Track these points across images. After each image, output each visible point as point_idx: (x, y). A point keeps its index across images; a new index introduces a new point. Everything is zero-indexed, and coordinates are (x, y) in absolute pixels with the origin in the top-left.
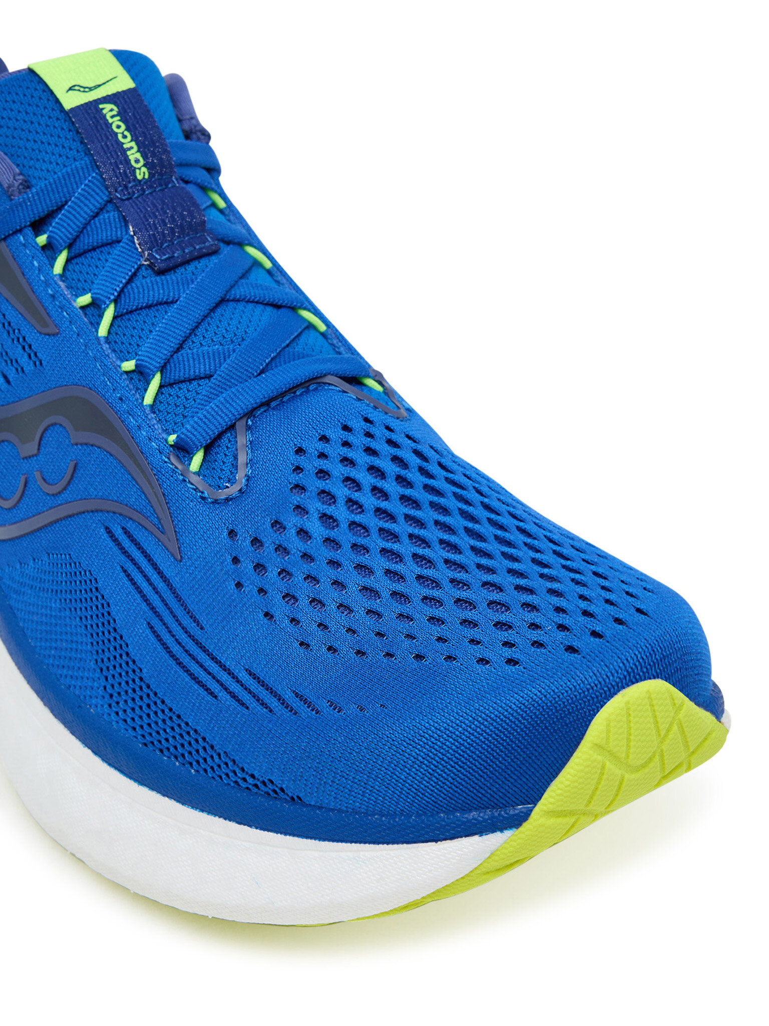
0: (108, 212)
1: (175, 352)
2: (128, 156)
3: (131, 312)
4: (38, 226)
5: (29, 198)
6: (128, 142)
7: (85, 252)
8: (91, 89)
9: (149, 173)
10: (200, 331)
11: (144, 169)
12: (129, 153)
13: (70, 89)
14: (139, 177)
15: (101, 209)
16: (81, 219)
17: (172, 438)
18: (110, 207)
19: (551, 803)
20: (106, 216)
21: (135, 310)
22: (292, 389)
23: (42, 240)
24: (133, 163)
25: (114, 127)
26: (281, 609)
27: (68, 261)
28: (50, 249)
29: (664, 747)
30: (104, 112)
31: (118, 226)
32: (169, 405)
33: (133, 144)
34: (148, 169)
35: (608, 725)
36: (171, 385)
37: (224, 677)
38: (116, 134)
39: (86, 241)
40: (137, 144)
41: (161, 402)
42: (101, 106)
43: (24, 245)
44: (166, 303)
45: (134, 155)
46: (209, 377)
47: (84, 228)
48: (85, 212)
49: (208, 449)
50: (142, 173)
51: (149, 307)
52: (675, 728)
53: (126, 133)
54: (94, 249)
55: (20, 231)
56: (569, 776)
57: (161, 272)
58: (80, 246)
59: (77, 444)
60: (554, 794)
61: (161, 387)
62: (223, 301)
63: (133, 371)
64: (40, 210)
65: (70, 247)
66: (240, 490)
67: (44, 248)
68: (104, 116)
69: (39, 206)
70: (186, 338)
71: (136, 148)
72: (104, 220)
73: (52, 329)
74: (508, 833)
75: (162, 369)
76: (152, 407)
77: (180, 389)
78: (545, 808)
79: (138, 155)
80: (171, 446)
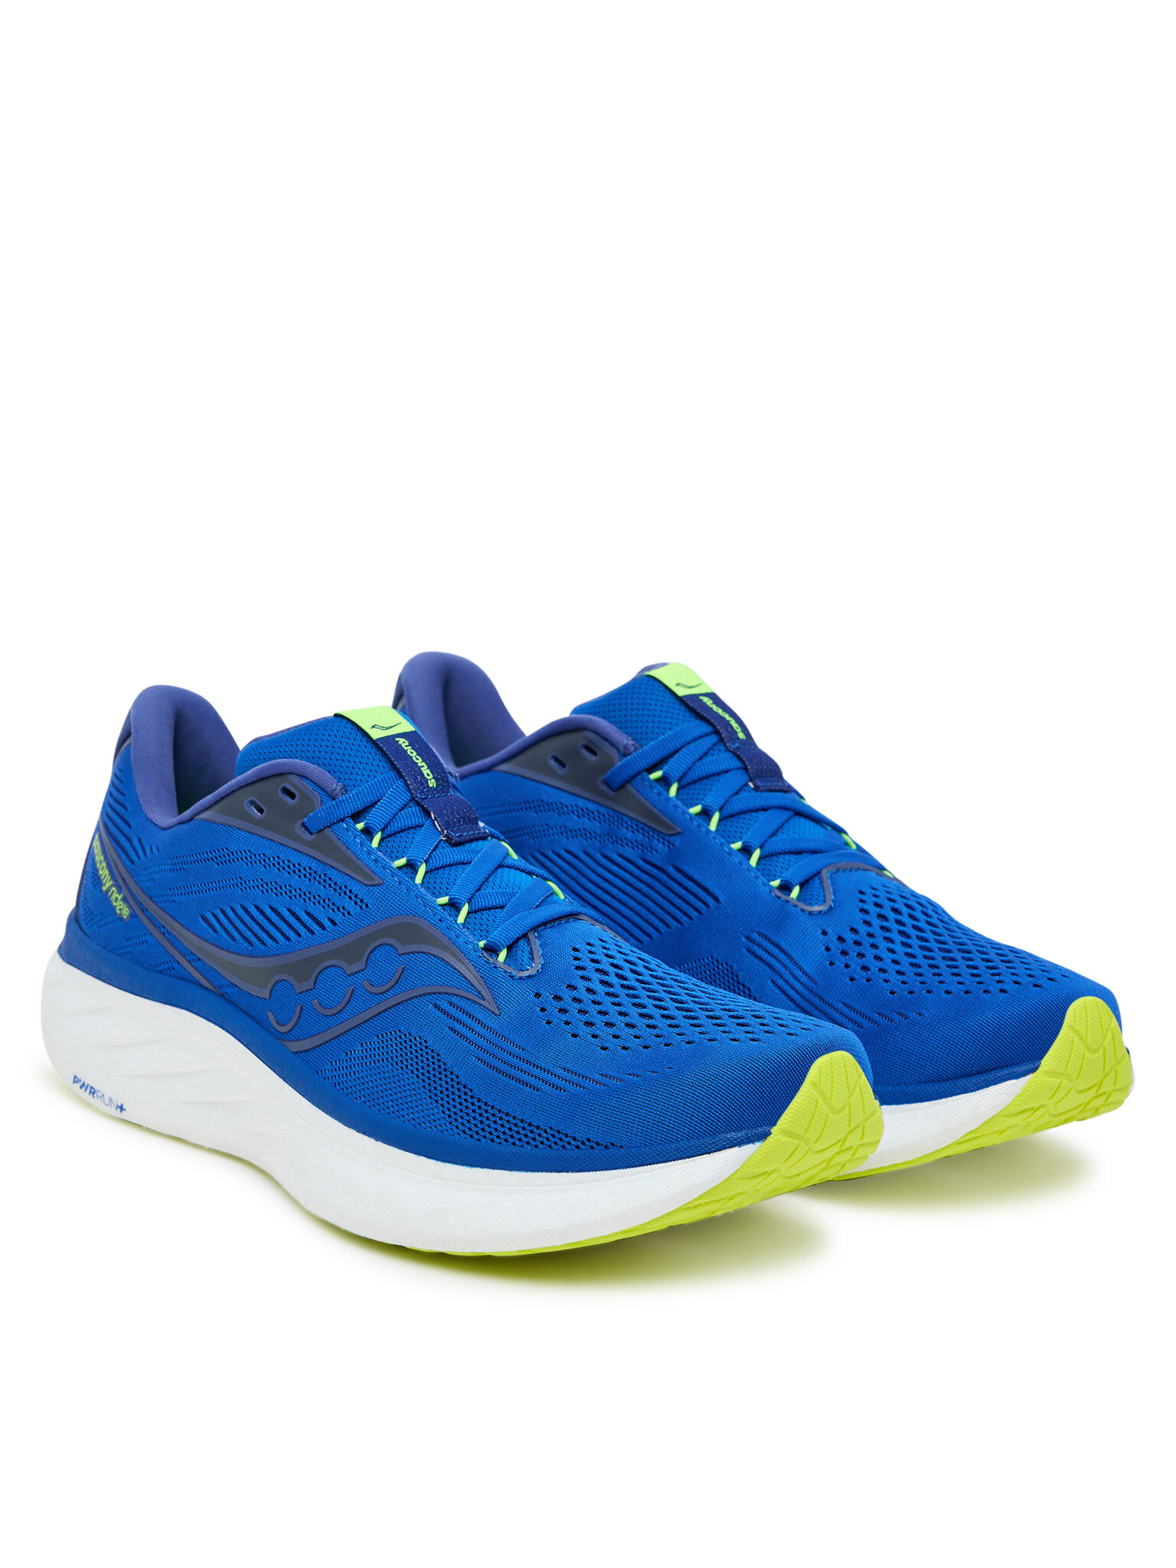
0: (410, 807)
1: (477, 891)
2: (422, 771)
3: (438, 869)
4: (356, 817)
5: (350, 797)
6: (420, 762)
7: (395, 834)
8: (386, 728)
9: (437, 784)
10: (491, 879)
11: (433, 780)
12: (422, 769)
13: (373, 727)
14: (431, 786)
15: (406, 805)
16: (392, 811)
17: (482, 944)
18: (411, 804)
19: (785, 1124)
20: (410, 809)
21: (441, 868)
22: (560, 918)
23: (360, 826)
24: (426, 776)
25: (409, 752)
26: (583, 1031)
27: (382, 840)
28: (368, 832)
29: (851, 1101)
30: (400, 743)
31: (419, 815)
32: (475, 924)
33: (424, 764)
34: (436, 781)
35: (820, 1071)
36: (476, 912)
37: (545, 1076)
38: (411, 757)
39: (395, 826)
40: (426, 763)
41: (469, 923)
42: (397, 739)
43: (346, 829)
44: (463, 863)
45: (426, 771)
46: (502, 907)
47: (394, 817)
48: (395, 807)
49: (510, 948)
50: (432, 783)
51: (451, 865)
52: (858, 1089)
53: (418, 757)
54: (402, 831)
55: (342, 820)
56: (796, 1104)
57: (456, 845)
58: (391, 829)
59: (403, 954)
60: (787, 1117)
61: (469, 913)
62: (500, 866)
63: (445, 905)
64: (359, 806)
65: (383, 830)
66: (538, 971)
67: (362, 831)
68: (401, 746)
69: (358, 803)
70: (484, 883)
71: (426, 767)
72: (409, 812)
73: (378, 881)
74: (757, 1144)
75: (469, 901)
76: (464, 924)
77: (482, 914)
78: (781, 1127)
79: (428, 771)
80: (482, 949)
